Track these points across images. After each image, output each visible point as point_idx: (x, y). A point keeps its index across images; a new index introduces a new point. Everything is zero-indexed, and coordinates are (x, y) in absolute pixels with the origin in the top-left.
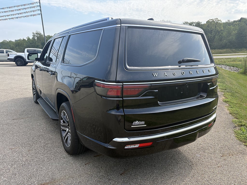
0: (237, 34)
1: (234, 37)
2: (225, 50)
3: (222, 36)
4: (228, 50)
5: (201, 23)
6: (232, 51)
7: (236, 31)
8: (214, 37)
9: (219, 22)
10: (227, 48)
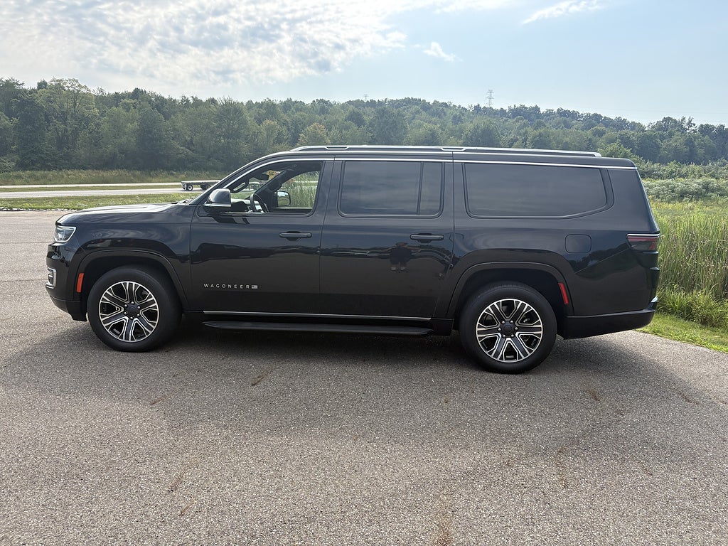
0: (138, 130)
1: (133, 140)
2: (114, 173)
3: (98, 133)
4: (121, 172)
5: (22, 84)
6: (134, 176)
7: (136, 123)
8: (75, 132)
9: (84, 90)
10: (118, 167)
